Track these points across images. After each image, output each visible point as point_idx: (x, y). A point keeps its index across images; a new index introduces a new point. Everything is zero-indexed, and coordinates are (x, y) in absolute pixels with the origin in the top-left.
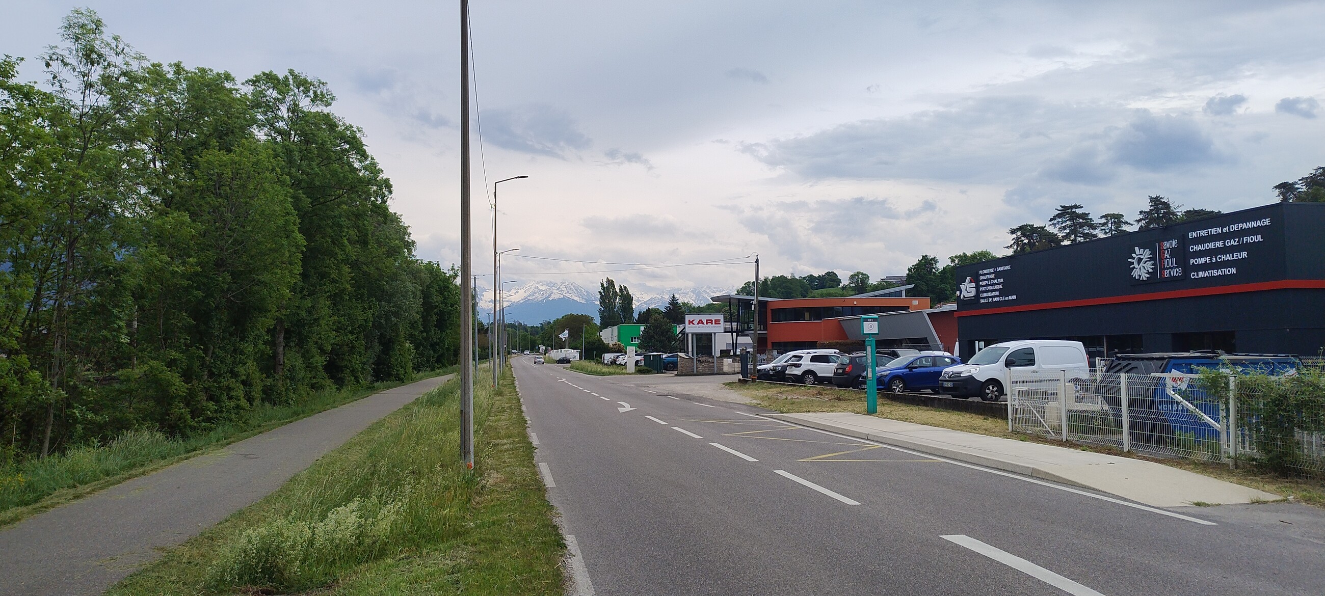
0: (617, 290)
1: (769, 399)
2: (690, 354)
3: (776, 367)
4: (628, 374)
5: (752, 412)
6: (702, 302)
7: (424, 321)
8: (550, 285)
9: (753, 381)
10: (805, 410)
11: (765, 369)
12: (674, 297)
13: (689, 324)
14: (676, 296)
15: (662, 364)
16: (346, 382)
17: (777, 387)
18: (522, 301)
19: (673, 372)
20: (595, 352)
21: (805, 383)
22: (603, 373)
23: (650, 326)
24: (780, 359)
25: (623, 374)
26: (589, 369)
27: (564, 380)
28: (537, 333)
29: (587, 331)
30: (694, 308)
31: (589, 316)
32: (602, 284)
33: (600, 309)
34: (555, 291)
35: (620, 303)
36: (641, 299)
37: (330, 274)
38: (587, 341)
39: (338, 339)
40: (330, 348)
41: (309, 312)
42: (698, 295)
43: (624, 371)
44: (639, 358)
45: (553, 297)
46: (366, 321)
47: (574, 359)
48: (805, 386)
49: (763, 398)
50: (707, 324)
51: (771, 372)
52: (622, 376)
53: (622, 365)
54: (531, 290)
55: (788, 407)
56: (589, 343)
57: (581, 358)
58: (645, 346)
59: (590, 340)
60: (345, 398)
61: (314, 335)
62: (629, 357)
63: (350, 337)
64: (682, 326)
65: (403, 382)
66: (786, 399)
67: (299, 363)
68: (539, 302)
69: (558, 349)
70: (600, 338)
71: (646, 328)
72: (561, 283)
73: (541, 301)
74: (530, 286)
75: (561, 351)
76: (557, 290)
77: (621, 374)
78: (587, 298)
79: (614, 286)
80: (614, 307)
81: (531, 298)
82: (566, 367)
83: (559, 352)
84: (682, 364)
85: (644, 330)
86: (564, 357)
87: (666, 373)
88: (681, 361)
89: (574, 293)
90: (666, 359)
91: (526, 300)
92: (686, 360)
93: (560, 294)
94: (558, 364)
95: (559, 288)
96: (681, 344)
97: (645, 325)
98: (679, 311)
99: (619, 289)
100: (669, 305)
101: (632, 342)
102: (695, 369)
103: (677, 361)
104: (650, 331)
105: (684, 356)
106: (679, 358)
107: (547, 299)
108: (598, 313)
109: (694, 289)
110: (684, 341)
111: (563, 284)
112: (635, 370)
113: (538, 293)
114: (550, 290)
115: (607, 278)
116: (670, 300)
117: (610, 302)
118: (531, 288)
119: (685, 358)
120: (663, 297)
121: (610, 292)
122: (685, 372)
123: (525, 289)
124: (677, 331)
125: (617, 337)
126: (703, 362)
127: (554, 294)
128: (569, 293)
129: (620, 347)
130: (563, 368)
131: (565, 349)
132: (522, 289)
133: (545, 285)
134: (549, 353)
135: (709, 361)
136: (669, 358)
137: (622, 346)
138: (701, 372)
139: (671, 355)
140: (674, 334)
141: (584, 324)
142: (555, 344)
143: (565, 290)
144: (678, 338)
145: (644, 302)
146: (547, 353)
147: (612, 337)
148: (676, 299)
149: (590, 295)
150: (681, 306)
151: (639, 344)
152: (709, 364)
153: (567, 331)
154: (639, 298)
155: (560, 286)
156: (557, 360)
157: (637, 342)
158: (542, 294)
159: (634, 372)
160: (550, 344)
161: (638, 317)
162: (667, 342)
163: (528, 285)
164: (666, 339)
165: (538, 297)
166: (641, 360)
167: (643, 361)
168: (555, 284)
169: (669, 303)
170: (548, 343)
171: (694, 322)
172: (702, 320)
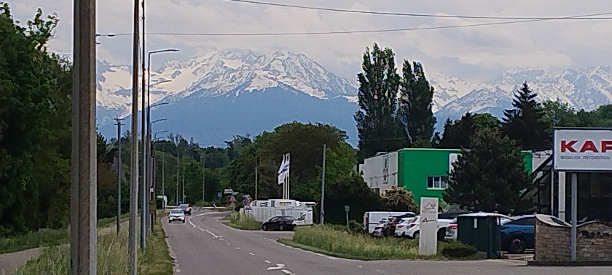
0: (400, 72)
2: (562, 217)
4: (421, 257)
8: (250, 58)
12: (525, 89)
13: (563, 150)
14: (531, 86)
15: (499, 237)
18: (188, 94)
19: (523, 256)
20: (347, 208)
22: (366, 254)
23: (472, 152)
25: (412, 257)
26: (336, 245)
27: (280, 266)
28: (221, 163)
29: (329, 161)
30: (570, 114)
31: (335, 130)
32: (365, 59)
33: (360, 113)
34: (261, 73)
35: (404, 102)
36: (450, 94)
38: (330, 182)
42: (581, 85)
43: (412, 251)
44: (446, 223)
45: (254, 85)
47: (302, 222)
50: (603, 150)
52: (408, 261)
53: (408, 237)
54: (208, 70)
56: (334, 187)
57: (316, 219)
58: (460, 198)
59: (338, 181)
62: (425, 220)
64: (544, 155)
68: (225, 95)
69: (267, 200)
70: (358, 177)
71: (463, 158)
72: (275, 54)
73: (228, 93)
74: (206, 60)
75: (273, 203)
76: (264, 70)
77: (408, 258)
78: (330, 89)
79: (392, 64)
80: (389, 108)
81: (207, 87)
82: (283, 239)
83: (269, 204)
84: (544, 238)
85: (458, 161)
86: (279, 217)
87: (507, 258)
88: (542, 231)
89: (303, 76)
90: (507, 228)
91: (198, 89)
92: (552, 231)
93: (272, 78)
94: (264, 230)
95: (269, 65)
96: (540, 195)
97: (460, 150)
98: (539, 120)
99: (404, 69)
100: (515, 106)
101: (431, 186)
102: (575, 251)
103: (533, 232)
104: (472, 164)
105: (549, 221)
106: (538, 224)
107: (242, 90)
108: (355, 122)
109: (572, 72)
110: (548, 188)
111: (278, 58)
112: (438, 250)
113: (222, 76)
114: (250, 69)
115: (376, 47)
116: (516, 96)
117: (383, 98)
118: (207, 65)
119: (552, 226)
120: (500, 89)
121: (383, 75)
122: (551, 257)
123: (196, 65)
124: (533, 166)
125: (396, 175)
126: (592, 236)
127: (259, 78)
128: (292, 78)
129: (403, 197)
130: (277, 241)
131: (281, 198)
132: (189, 65)
133: (238, 58)
134: (245, 207)
135: (602, 234)
136: (514, 224)
137: (408, 195)
138: (588, 257)
139: (519, 217)
140: (527, 173)
141: (325, 145)
142: (260, 188)
143: (283, 71)
144: (535, 180)
145: (458, 99)
146: (242, 207)
147: (385, 176)
148: (531, 94)
149: (337, 81)
150: (542, 110)
151: (445, 193)
152: (603, 240)
153: (288, 162)
154: (447, 91)
155: (272, 61)
156: (264, 222)
157: (442, 187)
158: (231, 77)
159: (435, 252)
160: (249, 187)
161: (445, 133)
162: (509, 190)
163: (202, 59)
164: (506, 181)
165: (224, 85)
166: (450, 227)
167: (456, 231)
168: (260, 57)
169: (515, 103)
170: (245, 185)
171: (573, 146)
172: (591, 142)
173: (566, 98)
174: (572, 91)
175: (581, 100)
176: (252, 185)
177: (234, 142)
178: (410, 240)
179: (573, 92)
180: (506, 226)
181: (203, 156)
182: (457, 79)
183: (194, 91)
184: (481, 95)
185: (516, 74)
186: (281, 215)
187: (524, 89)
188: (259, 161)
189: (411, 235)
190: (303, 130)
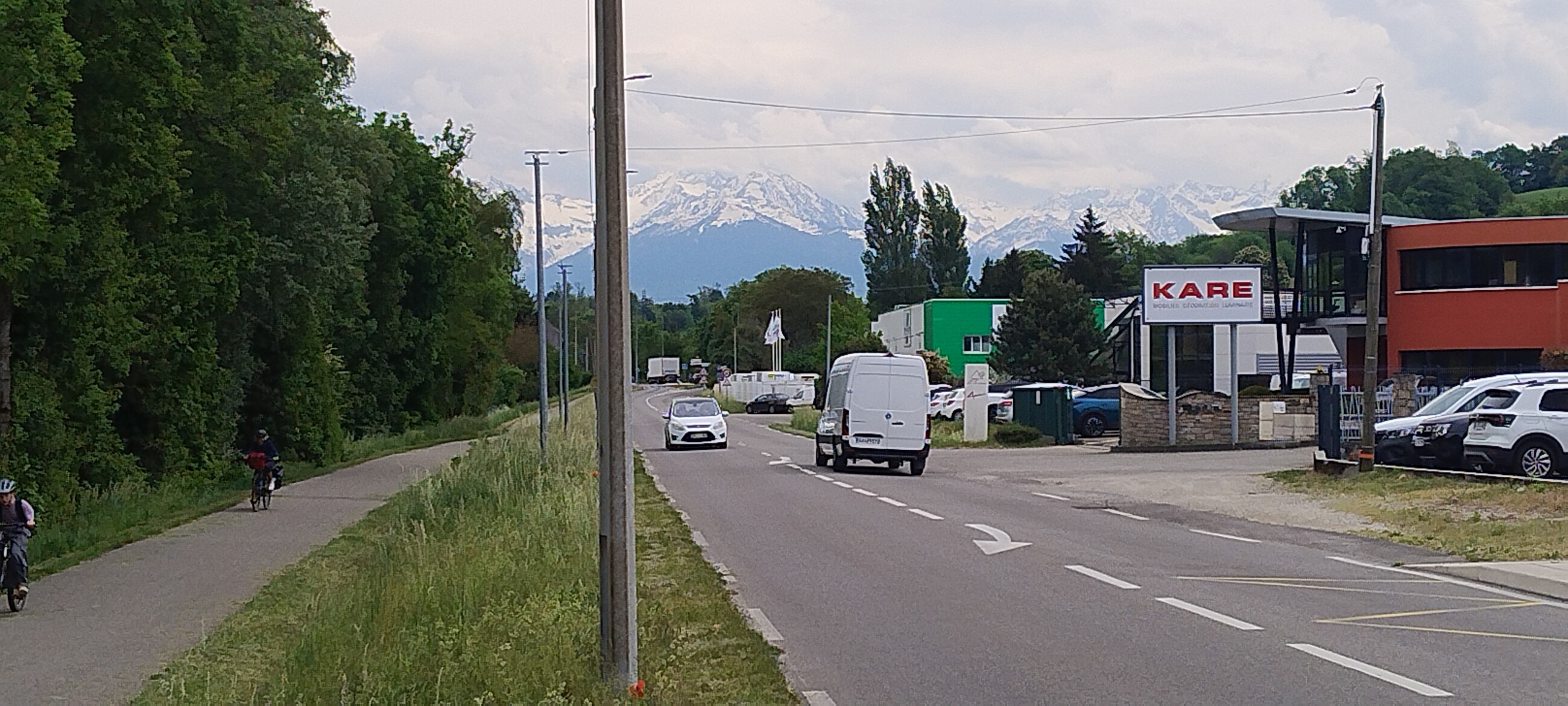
0: (920, 197)
1: (1420, 518)
3: (1432, 424)
4: (967, 444)
5: (1382, 558)
6: (1172, 230)
7: (372, 287)
8: (718, 181)
9: (1365, 466)
10: (1538, 550)
11: (1397, 433)
12: (1090, 216)
13: (1156, 296)
14: (1097, 212)
15: (1070, 415)
16: (168, 461)
17: (1439, 486)
18: (636, 231)
19: (1103, 440)
21: (1526, 475)
23: (1026, 302)
24: (1443, 401)
25: (955, 445)
27: (785, 460)
28: (682, 324)
29: (838, 319)
30: (1150, 249)
31: (836, 276)
32: (875, 180)
33: (867, 254)
34: (732, 201)
35: (926, 236)
36: (985, 224)
37: (128, 151)
38: (838, 346)
39: (145, 338)
40: (127, 365)
41: (73, 261)
42: (1159, 208)
43: (955, 436)
44: (998, 398)
45: (725, 216)
46: (219, 286)
47: (799, 402)
48: (1527, 483)
49: (1402, 517)
50: (1210, 295)
51: (1418, 442)
52: (949, 451)
53: (945, 418)
55: (1484, 544)
57: (819, 397)
58: (1010, 365)
60: (171, 508)
61: (89, 326)
62: (972, 395)
63: (179, 334)
64: (1120, 305)
65: (320, 465)
66: (1476, 519)
67: (51, 407)
68: (686, 232)
69: (750, 372)
70: (875, 339)
71: (1013, 310)
72: (751, 174)
73: (689, 229)
74: (659, 185)
75: (759, 376)
76: (737, 198)
77: (949, 446)
78: (825, 221)
79: (908, 187)
80: (908, 246)
81: (661, 221)
82: (778, 424)
83: (754, 379)
84: (1133, 415)
85: (1006, 314)
86: (768, 395)
87: (1081, 443)
88: (1129, 406)
89: (788, 205)
90: (1080, 403)
91: (648, 225)
92: (1144, 405)
93: (747, 208)
94: (749, 413)
95: (743, 190)
96: (1116, 359)
97: (1009, 300)
98: (1108, 257)
99: (924, 194)
100: (1076, 239)
101: (969, 350)
102: (1175, 433)
103: (1118, 408)
104: (1026, 318)
105: (1139, 392)
106: (1124, 397)
107: (708, 225)
108: (863, 265)
109: (1147, 191)
110: (1125, 350)
111: (755, 180)
112: (989, 435)
113: (680, 206)
114: (716, 196)
115: (889, 163)
116: (1078, 225)
117: (899, 232)
118: (661, 191)
119: (1143, 399)
120: (1051, 216)
121: (898, 202)
122: (1141, 440)
123: (645, 192)
124: (1106, 318)
125: (922, 335)
126: (1197, 410)
127: (730, 207)
128: (772, 207)
129: (935, 365)
130: (770, 427)
131: (771, 370)
132: (636, 193)
133: (702, 181)
134: (722, 383)
135: (1209, 408)
136: (1089, 397)
137: (942, 362)
138: (1192, 440)
139: (1095, 388)
140: (1098, 329)
141: (830, 297)
142: (740, 357)
143: (762, 197)
144: (1109, 338)
145: (995, 231)
146: (716, 382)
147: (907, 338)
148: (1097, 222)
149: (834, 209)
150: (1113, 244)
151: (990, 357)
152: (1212, 416)
153: (778, 320)
154: (981, 221)
155: (747, 185)
156: (748, 402)
157: (983, 350)
158: (692, 207)
159: (985, 438)
160: (725, 355)
161: (983, 277)
162: (1076, 352)
163: (653, 183)
164: (1073, 340)
165: (683, 219)
166: (1003, 404)
167: (1011, 408)
168: (730, 180)
169: (1076, 235)
170: (719, 353)
171: (1169, 291)
172: (1194, 284)
173: (1140, 228)
174: (1147, 217)
175: (1159, 230)
176: (729, 353)
177: (699, 296)
178: (948, 422)
179: (1150, 219)
180: (1079, 400)
181: (658, 313)
182: (995, 204)
183: (644, 227)
184: (1027, 225)
185: (1072, 196)
186: (771, 393)
187: (1087, 216)
188: (735, 320)
189: (949, 416)
190: (796, 277)
